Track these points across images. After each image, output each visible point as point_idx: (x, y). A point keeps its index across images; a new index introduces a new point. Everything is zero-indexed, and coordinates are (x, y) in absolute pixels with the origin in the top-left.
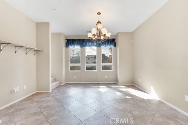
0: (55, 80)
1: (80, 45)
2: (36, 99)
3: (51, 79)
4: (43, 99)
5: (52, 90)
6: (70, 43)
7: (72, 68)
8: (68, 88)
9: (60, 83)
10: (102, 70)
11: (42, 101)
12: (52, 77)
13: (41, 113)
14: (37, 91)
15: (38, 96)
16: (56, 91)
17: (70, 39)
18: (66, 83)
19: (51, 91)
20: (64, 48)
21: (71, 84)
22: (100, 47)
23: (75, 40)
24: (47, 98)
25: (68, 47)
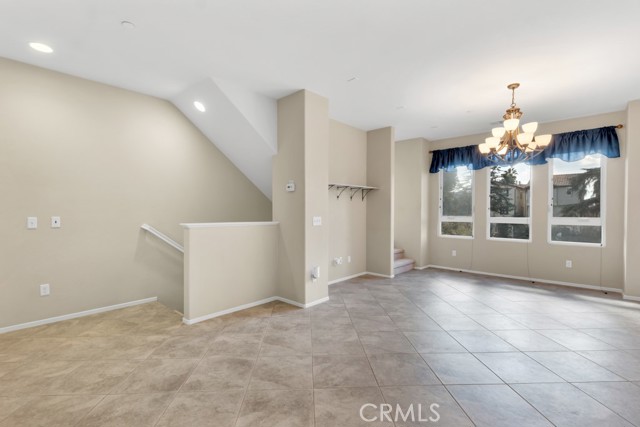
0: (401, 255)
1: (471, 161)
2: (367, 283)
3: (393, 251)
4: (380, 287)
5: (396, 276)
6: (441, 160)
7: (448, 229)
8: (432, 277)
9: (414, 263)
10: (554, 238)
11: (378, 289)
12: (395, 247)
13: (377, 303)
14: (367, 270)
15: (369, 280)
16: (404, 277)
17: (441, 149)
18: (430, 268)
19: (392, 276)
20: (424, 177)
21: (442, 271)
22: (544, 162)
23: (457, 149)
24: (386, 287)
25: (437, 171)
